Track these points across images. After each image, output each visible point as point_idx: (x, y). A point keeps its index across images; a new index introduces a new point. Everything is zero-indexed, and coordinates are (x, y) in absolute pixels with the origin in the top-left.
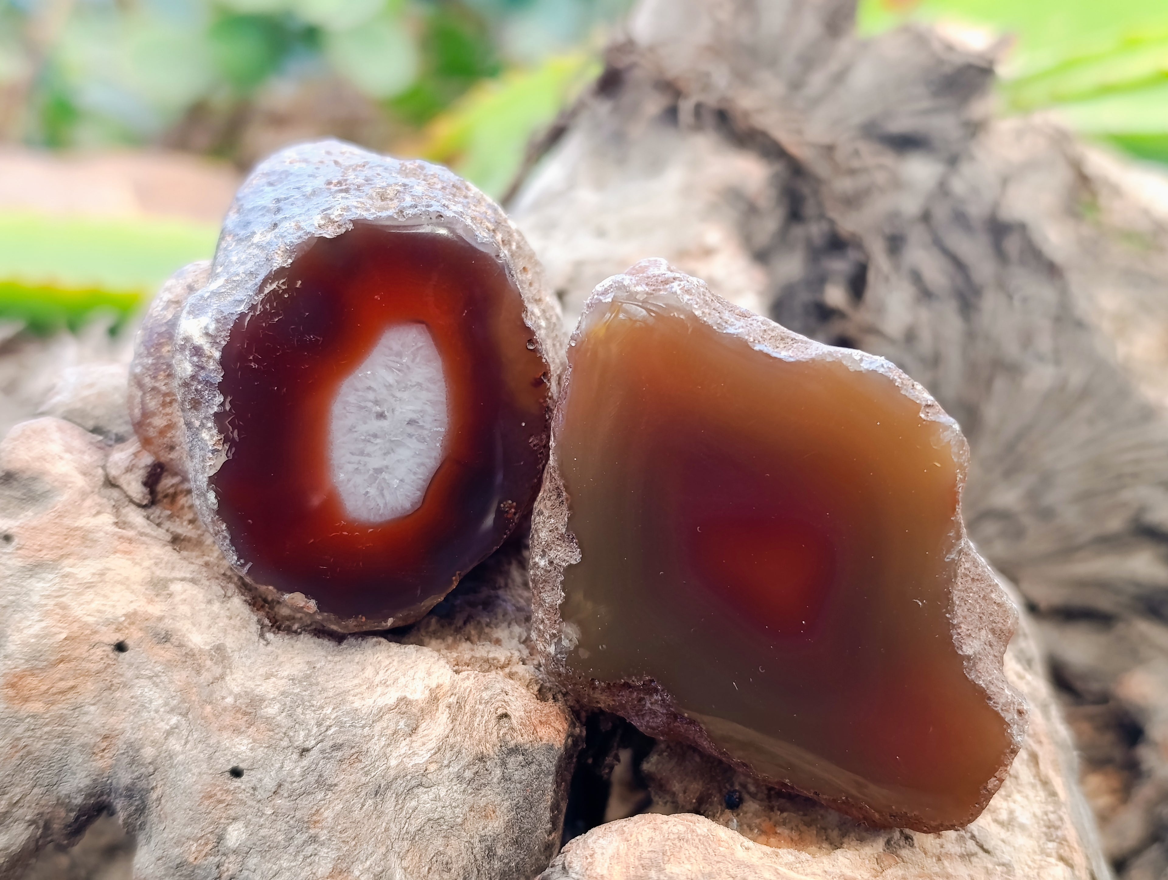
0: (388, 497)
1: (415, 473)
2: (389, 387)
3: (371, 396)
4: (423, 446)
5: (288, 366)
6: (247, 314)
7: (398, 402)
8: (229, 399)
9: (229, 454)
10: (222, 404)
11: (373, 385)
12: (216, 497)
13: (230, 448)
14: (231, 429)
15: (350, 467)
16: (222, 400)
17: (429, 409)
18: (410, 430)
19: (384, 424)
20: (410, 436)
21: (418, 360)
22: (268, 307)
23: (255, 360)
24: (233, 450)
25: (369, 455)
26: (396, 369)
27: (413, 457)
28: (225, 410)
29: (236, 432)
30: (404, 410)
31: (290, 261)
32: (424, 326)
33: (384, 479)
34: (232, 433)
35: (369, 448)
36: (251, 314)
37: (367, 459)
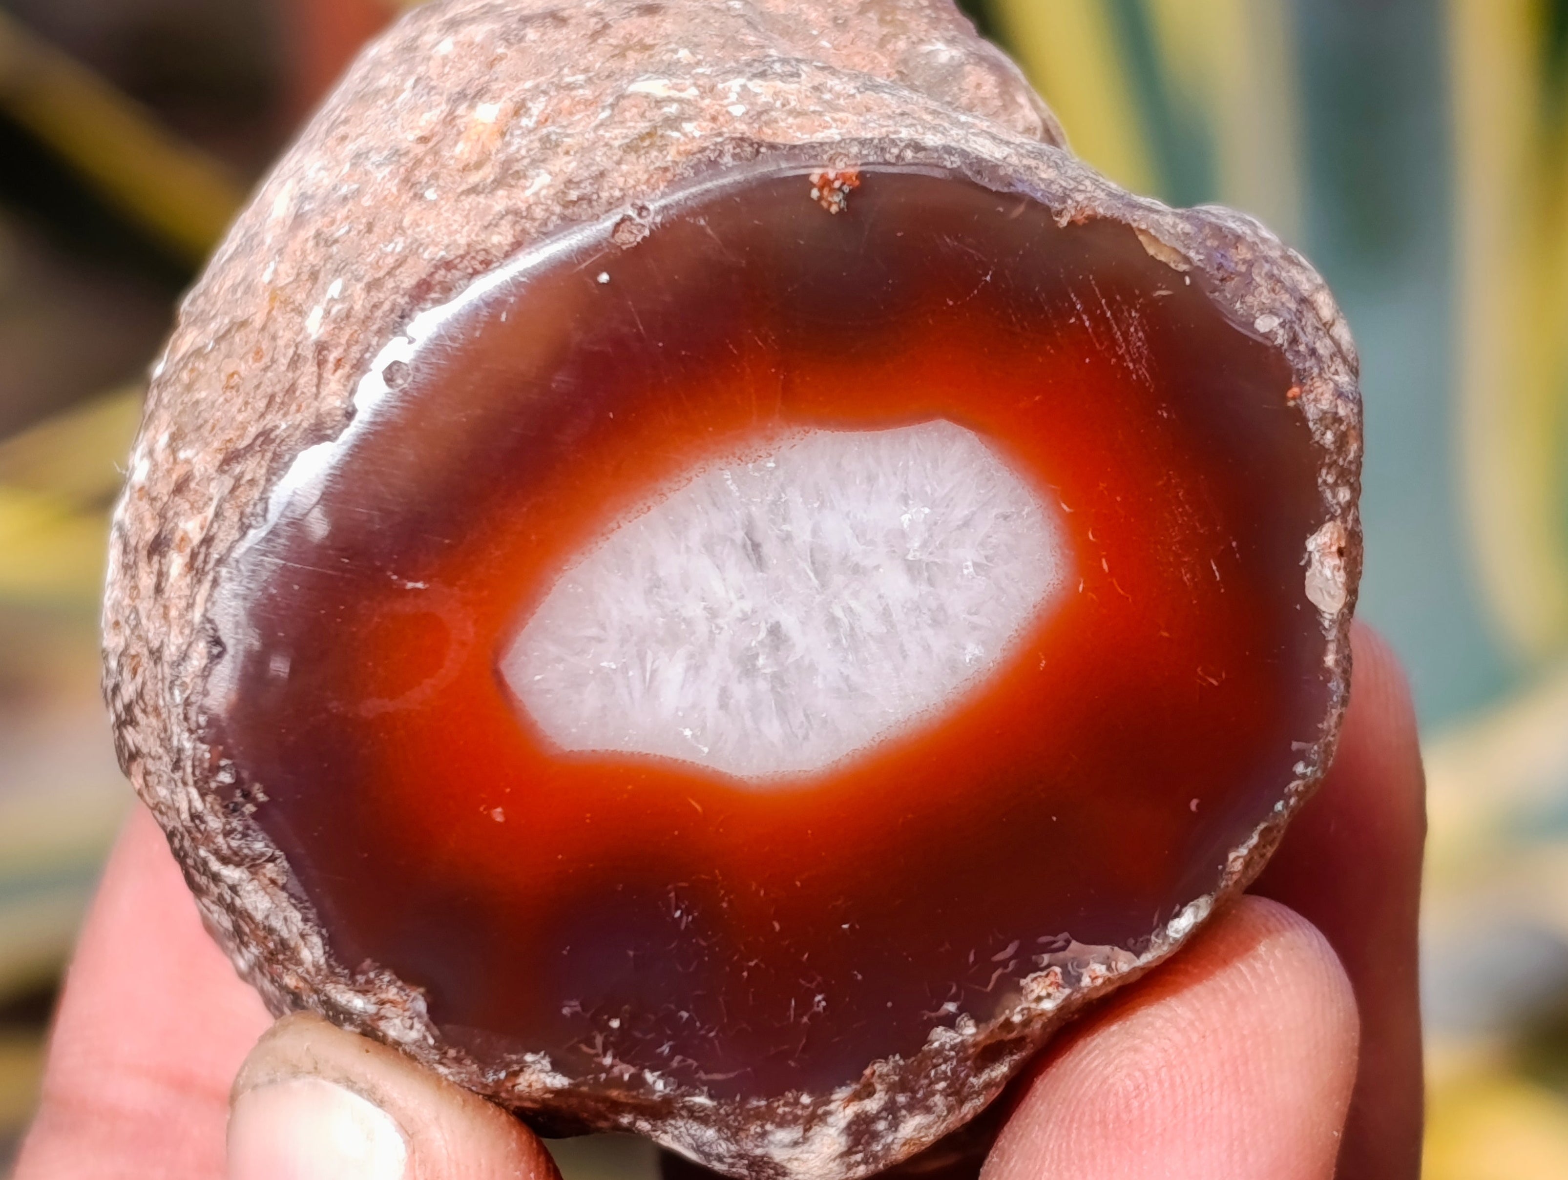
0: (960, 513)
1: (871, 479)
2: (695, 668)
3: (741, 692)
4: (794, 496)
5: (777, 926)
6: (711, 1084)
7: (721, 621)
8: (927, 1015)
9: (1060, 944)
10: (950, 1022)
11: (711, 701)
12: (1178, 915)
13: (1047, 948)
14: (999, 972)
15: (939, 643)
16: (940, 1029)
17: (695, 536)
18: (770, 549)
19: (789, 621)
20: (787, 538)
21: (593, 631)
22: (665, 1049)
23: (806, 1004)
24: (1044, 939)
25: (886, 614)
26: (643, 669)
27: (833, 508)
28: (961, 1010)
29: (1000, 957)
30: (732, 596)
31: (529, 1058)
32: (503, 666)
33: (924, 545)
34: (1004, 964)
35: (869, 623)
36: (702, 1075)
37: (898, 615)
